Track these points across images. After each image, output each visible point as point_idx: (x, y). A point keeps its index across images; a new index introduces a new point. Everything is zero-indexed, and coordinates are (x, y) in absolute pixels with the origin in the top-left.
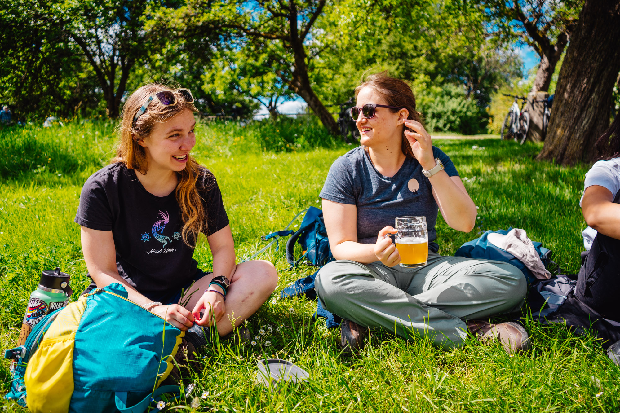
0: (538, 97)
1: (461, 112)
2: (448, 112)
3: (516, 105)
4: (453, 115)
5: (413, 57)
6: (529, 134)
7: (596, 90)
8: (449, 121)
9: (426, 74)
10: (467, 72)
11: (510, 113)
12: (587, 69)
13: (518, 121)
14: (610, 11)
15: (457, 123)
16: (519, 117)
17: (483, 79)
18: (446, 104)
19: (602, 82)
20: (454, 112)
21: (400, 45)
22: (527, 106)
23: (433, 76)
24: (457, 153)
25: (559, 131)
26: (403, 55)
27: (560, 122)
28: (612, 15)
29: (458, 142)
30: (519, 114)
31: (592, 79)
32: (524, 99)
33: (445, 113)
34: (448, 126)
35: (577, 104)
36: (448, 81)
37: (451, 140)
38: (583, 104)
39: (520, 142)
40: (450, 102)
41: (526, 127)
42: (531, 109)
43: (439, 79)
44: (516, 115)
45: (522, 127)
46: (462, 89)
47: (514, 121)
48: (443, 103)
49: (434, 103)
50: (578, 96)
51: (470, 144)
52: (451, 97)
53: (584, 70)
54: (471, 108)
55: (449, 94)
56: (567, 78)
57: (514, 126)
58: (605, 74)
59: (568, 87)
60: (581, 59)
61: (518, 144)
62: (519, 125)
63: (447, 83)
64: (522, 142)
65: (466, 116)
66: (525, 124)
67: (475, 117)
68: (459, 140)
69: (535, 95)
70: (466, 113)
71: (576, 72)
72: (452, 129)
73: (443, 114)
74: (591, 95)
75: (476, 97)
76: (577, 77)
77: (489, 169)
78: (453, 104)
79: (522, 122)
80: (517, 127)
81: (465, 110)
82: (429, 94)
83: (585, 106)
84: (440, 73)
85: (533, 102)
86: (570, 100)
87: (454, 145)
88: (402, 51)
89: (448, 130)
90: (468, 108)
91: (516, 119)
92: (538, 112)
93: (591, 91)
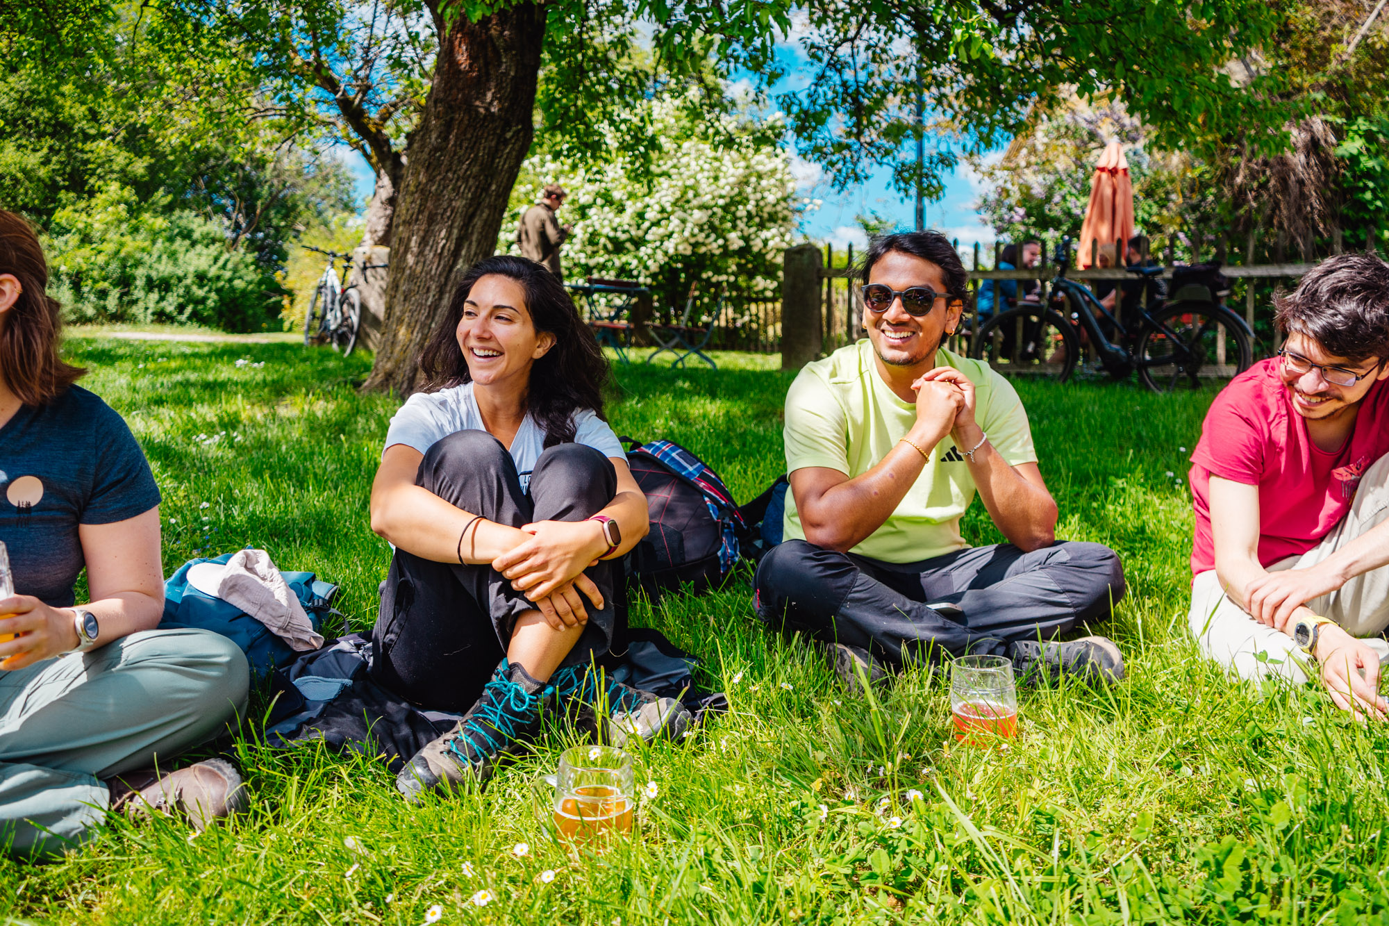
0: (374, 256)
1: (218, 278)
2: (185, 276)
3: (332, 272)
4: (201, 286)
5: (87, 137)
6: (362, 335)
7: (463, 253)
8: (189, 298)
9: (124, 184)
10: (230, 187)
11: (320, 289)
12: (445, 210)
13: (337, 306)
14: (478, 103)
15: (210, 303)
16: (338, 297)
17: (267, 208)
18: (181, 256)
19: (474, 238)
20: (201, 278)
21: (48, 103)
22: (352, 276)
23: (144, 188)
24: (193, 377)
25: (402, 332)
26: (61, 129)
27: (403, 312)
28: (482, 110)
29: (205, 350)
30: (338, 290)
31: (455, 231)
32: (348, 259)
33: (180, 280)
34: (189, 310)
35: (432, 278)
36: (184, 205)
37: (189, 345)
38: (443, 280)
39: (343, 351)
40: (192, 254)
41: (355, 319)
42: (361, 281)
43: (161, 197)
44: (334, 293)
45: (345, 319)
46: (218, 226)
47: (329, 306)
48: (173, 255)
49: (150, 254)
50: (432, 262)
51: (232, 353)
52: (193, 244)
53: (440, 211)
54: (243, 272)
55: (187, 235)
56: (410, 224)
57: (329, 316)
58: (478, 222)
59: (413, 244)
60: (433, 188)
61: (339, 358)
62: (339, 314)
63: (182, 210)
64: (349, 350)
65: (233, 289)
66: (352, 312)
67: (252, 292)
68: (209, 344)
69: (368, 253)
70: (230, 280)
71: (426, 213)
72: (198, 318)
73: (173, 281)
74: (455, 263)
75: (252, 245)
76: (430, 224)
77: (259, 414)
78: (198, 260)
79: (345, 307)
80: (336, 318)
81: (228, 274)
82: (135, 230)
83: (446, 284)
84: (162, 183)
85: (365, 268)
86: (419, 269)
87: (195, 355)
88: (55, 117)
89: (190, 318)
90: (235, 270)
91: (333, 302)
92: (377, 287)
93: (456, 254)
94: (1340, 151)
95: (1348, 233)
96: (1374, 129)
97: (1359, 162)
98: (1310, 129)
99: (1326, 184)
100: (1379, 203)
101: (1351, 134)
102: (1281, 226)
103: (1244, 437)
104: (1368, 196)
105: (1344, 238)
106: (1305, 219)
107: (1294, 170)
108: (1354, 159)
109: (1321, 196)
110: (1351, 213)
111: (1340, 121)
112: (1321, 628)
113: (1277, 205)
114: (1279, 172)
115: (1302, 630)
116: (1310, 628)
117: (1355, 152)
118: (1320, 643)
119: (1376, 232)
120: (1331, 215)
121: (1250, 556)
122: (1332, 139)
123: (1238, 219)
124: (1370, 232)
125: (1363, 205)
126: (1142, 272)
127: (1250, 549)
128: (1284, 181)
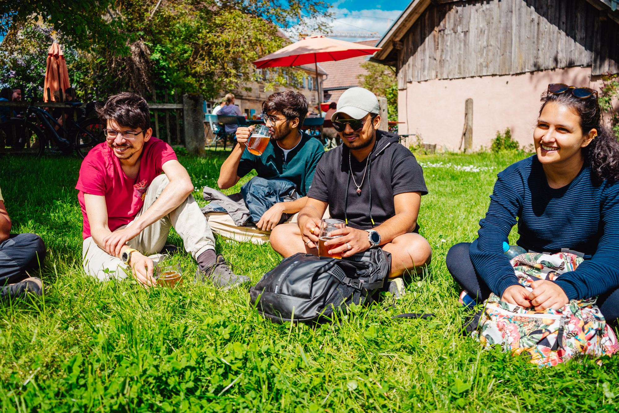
94: (152, 57)
95: (158, 91)
96: (164, 50)
97: (160, 63)
98: (139, 47)
99: (148, 70)
100: (168, 80)
101: (155, 51)
102: (132, 87)
103: (95, 175)
104: (164, 77)
105: (157, 93)
106: (142, 84)
107: (135, 63)
108: (158, 61)
109: (147, 75)
110: (159, 83)
111: (151, 45)
112: (132, 253)
113: (130, 77)
114: (129, 63)
115: (125, 256)
116: (128, 254)
117: (158, 58)
118: (132, 259)
119: (168, 92)
120: (151, 84)
121: (104, 226)
122: (148, 52)
123: (115, 82)
124: (166, 91)
125: (163, 80)
126: (72, 104)
127: (104, 224)
128: (131, 67)
